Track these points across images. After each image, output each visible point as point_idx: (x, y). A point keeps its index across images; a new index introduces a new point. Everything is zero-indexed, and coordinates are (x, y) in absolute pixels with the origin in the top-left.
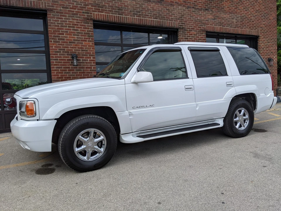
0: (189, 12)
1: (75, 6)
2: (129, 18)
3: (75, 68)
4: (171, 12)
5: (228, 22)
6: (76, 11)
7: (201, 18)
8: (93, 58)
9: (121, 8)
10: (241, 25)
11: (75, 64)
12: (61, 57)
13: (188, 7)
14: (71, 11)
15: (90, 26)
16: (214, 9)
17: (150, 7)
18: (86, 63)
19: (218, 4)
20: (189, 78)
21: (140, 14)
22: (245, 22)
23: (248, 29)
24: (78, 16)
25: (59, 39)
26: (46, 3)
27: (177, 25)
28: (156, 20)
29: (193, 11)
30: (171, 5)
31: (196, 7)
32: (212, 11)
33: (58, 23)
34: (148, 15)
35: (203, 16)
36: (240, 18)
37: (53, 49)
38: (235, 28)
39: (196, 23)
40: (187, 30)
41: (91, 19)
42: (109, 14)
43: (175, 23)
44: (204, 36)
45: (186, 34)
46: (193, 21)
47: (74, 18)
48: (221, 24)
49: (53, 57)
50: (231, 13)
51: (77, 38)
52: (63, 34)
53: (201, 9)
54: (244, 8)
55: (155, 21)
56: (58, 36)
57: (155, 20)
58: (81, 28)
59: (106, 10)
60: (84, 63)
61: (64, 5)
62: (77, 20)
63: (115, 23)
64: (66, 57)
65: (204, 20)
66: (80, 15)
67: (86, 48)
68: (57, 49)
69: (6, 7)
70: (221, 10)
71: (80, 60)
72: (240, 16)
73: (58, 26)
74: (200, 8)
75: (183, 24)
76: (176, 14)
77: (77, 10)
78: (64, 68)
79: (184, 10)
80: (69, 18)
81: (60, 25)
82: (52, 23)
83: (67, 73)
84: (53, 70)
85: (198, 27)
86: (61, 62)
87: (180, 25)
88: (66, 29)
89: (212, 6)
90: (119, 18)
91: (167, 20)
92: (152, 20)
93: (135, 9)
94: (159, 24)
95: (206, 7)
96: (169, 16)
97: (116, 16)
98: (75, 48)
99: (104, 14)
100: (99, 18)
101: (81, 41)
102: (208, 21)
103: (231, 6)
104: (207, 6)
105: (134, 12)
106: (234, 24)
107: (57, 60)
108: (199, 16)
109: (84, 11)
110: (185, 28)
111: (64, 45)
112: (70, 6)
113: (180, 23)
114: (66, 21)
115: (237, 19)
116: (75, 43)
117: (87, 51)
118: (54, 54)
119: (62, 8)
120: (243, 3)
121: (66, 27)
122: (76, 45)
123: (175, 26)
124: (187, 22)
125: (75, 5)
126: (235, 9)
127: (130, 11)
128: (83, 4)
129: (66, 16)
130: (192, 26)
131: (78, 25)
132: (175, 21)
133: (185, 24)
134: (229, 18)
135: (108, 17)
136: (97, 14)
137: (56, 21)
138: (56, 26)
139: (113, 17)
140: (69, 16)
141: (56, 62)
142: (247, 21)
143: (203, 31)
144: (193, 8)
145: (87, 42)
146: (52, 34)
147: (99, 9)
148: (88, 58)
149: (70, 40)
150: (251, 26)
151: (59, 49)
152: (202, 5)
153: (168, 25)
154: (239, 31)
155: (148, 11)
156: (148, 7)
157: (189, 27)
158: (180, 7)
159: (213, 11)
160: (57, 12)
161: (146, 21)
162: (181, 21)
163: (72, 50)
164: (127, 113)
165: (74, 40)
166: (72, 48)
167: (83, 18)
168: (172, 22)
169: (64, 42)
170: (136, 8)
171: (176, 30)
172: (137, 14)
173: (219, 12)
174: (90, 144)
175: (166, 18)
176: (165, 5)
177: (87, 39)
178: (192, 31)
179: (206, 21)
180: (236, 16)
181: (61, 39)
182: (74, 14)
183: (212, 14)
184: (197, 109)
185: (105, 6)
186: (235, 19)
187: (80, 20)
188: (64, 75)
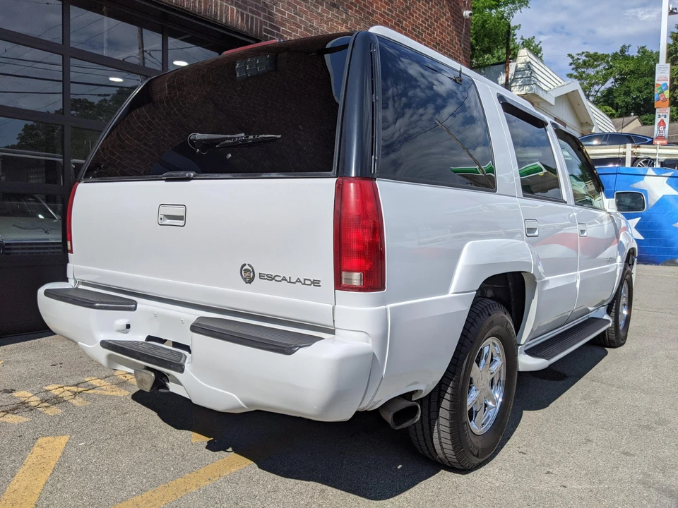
16: (352, 9)
27: (256, 27)
32: (346, 13)
70: (367, 18)
87: (266, 31)
94: (205, 10)
113: (265, 24)
124: (284, 25)
132: (251, 11)
153: (232, 19)
159: (350, 14)
162: (269, 19)
168: (245, 12)
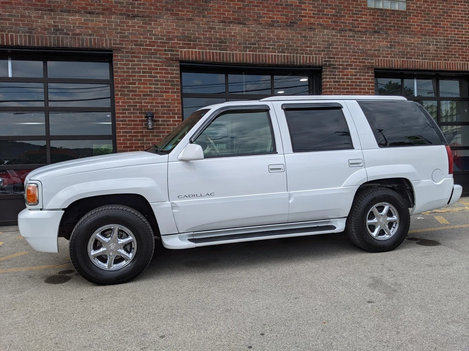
0: (342, 39)
1: (153, 42)
2: (236, 54)
3: (150, 132)
4: (309, 40)
5: (419, 50)
6: (154, 49)
7: (365, 47)
8: (178, 118)
9: (225, 39)
10: (444, 54)
11: (150, 127)
12: (130, 117)
13: (341, 30)
14: (147, 49)
15: (174, 70)
16: (391, 30)
17: (274, 35)
18: (168, 125)
19: (398, 21)
20: (277, 153)
21: (256, 48)
22: (453, 49)
23: (461, 60)
24: (158, 56)
25: (128, 91)
26: (111, 39)
27: (319, 61)
28: (283, 54)
29: (351, 37)
30: (310, 28)
31: (357, 29)
32: (386, 33)
33: (127, 68)
34: (269, 48)
35: (369, 44)
36: (444, 42)
37: (120, 105)
38: (434, 60)
39: (355, 56)
40: (339, 68)
41: (177, 60)
42: (204, 51)
43: (316, 57)
44: (371, 76)
45: (336, 75)
46: (349, 52)
47: (152, 58)
48: (403, 54)
49: (119, 117)
50: (426, 35)
51: (155, 88)
52: (135, 84)
53: (366, 32)
54: (453, 25)
55: (281, 56)
56: (127, 87)
57: (281, 54)
58: (161, 73)
59: (201, 45)
60: (164, 125)
61: (137, 41)
62: (156, 62)
63: (214, 63)
64: (138, 117)
65: (371, 50)
66: (160, 54)
67: (168, 103)
68: (125, 106)
69: (58, 48)
70: (405, 31)
71: (159, 121)
72: (444, 39)
73: (128, 72)
74: (364, 30)
75: (331, 58)
76: (319, 44)
77: (156, 48)
78: (134, 133)
79: (334, 36)
80: (145, 60)
81: (130, 71)
82: (119, 68)
83: (139, 140)
84: (119, 136)
85: (360, 62)
86: (131, 125)
87: (325, 61)
88: (138, 76)
89: (386, 26)
90: (220, 56)
91: (303, 53)
92: (275, 55)
93: (247, 40)
94: (288, 62)
95: (375, 28)
96: (306, 47)
97: (216, 53)
98: (152, 103)
99: (197, 50)
100: (189, 57)
101: (161, 92)
102: (378, 50)
103: (424, 23)
104: (377, 25)
105: (246, 44)
106: (432, 53)
107: (125, 121)
108: (361, 43)
109: (166, 48)
110: (335, 65)
111: (135, 99)
112: (146, 41)
113: (325, 58)
114: (140, 65)
115: (436, 45)
116: (152, 96)
117: (169, 107)
118: (121, 113)
119: (134, 46)
120: (451, 16)
121: (140, 72)
122: (153, 99)
123: (316, 62)
124: (338, 55)
125: (153, 40)
126: (432, 26)
127: (240, 44)
128: (166, 39)
129: (139, 57)
130: (348, 62)
131: (157, 69)
132: (315, 54)
133: (334, 58)
134: (420, 44)
135: (203, 55)
136: (186, 51)
137: (124, 65)
138: (125, 72)
139: (212, 54)
140: (144, 57)
141: (123, 124)
142: (459, 46)
143: (369, 68)
144: (350, 30)
145: (170, 94)
146: (118, 84)
147: (190, 44)
148: (171, 117)
149: (145, 91)
150: (466, 55)
151: (128, 106)
152: (368, 25)
153: (303, 61)
154: (441, 65)
155: (270, 41)
156: (270, 35)
157: (343, 62)
158: (326, 31)
159: (389, 33)
160: (127, 52)
161: (266, 57)
162: (327, 54)
163: (147, 106)
164: (168, 204)
165: (150, 92)
166: (148, 103)
167: (166, 58)
168: (311, 56)
169: (135, 95)
170: (249, 37)
171: (319, 69)
172: (251, 47)
173: (400, 36)
174: (112, 246)
175: (301, 50)
176: (299, 30)
177: (170, 89)
178: (348, 69)
179: (375, 50)
180: (435, 39)
181: (132, 91)
182: (153, 53)
183: (386, 38)
184: (291, 201)
185: (199, 38)
186: (433, 45)
187: (160, 62)
188: (134, 143)
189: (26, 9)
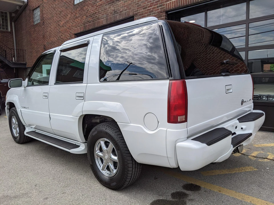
20: (48, 85)
26: (133, 9)
41: (164, 11)
61: (144, 6)
77: (153, 7)
100: (171, 6)
109: (158, 5)
112: (149, 4)
119: (143, 10)
125: (152, 2)
136: (169, 3)
160: (140, 15)
167: (158, 12)
189: (106, 5)
